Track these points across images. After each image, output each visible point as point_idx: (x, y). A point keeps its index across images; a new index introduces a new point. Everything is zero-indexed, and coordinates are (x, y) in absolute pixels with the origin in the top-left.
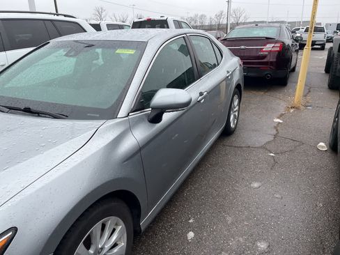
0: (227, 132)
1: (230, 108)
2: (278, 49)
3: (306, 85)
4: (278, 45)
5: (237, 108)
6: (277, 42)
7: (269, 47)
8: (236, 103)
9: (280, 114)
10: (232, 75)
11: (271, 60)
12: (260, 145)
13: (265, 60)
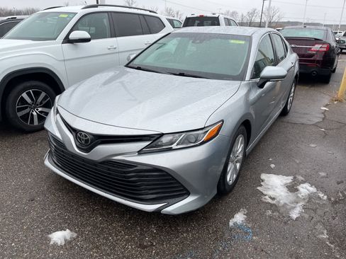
0: (285, 113)
2: (325, 49)
4: (325, 46)
5: (292, 95)
6: (324, 43)
7: (317, 47)
8: (293, 90)
9: (325, 104)
10: (294, 66)
11: (318, 59)
12: (312, 123)
13: (312, 59)
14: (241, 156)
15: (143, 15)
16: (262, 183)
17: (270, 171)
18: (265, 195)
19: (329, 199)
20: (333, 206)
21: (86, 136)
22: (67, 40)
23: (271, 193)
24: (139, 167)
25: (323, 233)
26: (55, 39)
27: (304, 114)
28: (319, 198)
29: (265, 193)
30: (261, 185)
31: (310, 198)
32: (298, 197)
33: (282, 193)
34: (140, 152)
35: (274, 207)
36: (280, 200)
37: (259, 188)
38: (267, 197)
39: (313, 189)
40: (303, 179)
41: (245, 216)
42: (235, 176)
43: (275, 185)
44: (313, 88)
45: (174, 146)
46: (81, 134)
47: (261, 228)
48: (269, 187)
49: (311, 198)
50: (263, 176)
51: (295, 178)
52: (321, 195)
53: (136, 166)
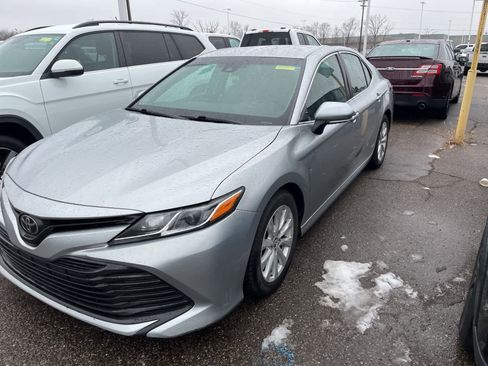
0: (373, 165)
1: (379, 138)
2: (436, 72)
3: (469, 119)
4: (436, 67)
5: (385, 138)
6: (434, 63)
7: (424, 69)
8: (384, 132)
9: (436, 149)
10: (382, 98)
11: (427, 86)
12: (412, 179)
13: (418, 85)
14: (290, 237)
15: (170, 33)
16: (324, 276)
17: (339, 256)
18: (326, 295)
19: (421, 297)
20: (425, 309)
21: (32, 222)
22: (49, 74)
23: (333, 291)
24: (109, 268)
25: (403, 355)
26: (30, 73)
27: (404, 165)
28: (406, 296)
29: (325, 291)
30: (322, 280)
31: (391, 298)
32: (373, 296)
33: (351, 291)
34: (112, 243)
35: (335, 314)
36: (346, 302)
37: (318, 284)
38: (327, 298)
39: (397, 282)
40: (385, 266)
41: (289, 332)
42: (280, 268)
43: (342, 279)
44: (421, 127)
45: (164, 231)
46: (25, 218)
47: (309, 349)
48: (334, 281)
49: (393, 296)
50: (328, 265)
51: (374, 265)
52: (409, 291)
53: (105, 266)
